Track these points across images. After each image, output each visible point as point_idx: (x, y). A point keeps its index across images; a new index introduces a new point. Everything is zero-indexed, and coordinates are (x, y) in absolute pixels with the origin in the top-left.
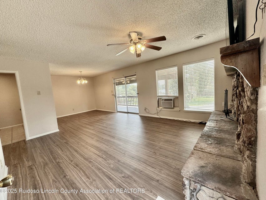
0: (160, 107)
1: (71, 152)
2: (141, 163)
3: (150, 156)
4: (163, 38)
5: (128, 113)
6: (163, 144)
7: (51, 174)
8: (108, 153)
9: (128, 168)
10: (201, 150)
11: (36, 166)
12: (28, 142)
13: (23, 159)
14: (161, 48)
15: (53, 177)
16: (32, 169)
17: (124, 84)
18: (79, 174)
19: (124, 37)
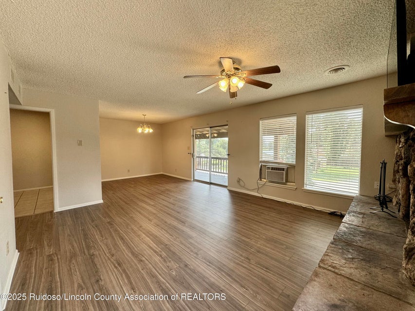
0: (262, 180)
1: (114, 239)
2: (223, 275)
3: (238, 264)
4: (275, 70)
5: (211, 183)
6: (264, 245)
7: (78, 273)
8: (172, 249)
9: (200, 280)
10: (333, 270)
11: (59, 257)
12: (56, 215)
13: (43, 242)
14: (272, 85)
15: (79, 279)
16: (52, 260)
17: (208, 138)
18: (120, 281)
19: (211, 65)
